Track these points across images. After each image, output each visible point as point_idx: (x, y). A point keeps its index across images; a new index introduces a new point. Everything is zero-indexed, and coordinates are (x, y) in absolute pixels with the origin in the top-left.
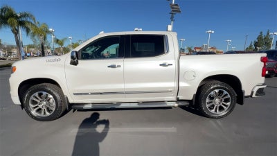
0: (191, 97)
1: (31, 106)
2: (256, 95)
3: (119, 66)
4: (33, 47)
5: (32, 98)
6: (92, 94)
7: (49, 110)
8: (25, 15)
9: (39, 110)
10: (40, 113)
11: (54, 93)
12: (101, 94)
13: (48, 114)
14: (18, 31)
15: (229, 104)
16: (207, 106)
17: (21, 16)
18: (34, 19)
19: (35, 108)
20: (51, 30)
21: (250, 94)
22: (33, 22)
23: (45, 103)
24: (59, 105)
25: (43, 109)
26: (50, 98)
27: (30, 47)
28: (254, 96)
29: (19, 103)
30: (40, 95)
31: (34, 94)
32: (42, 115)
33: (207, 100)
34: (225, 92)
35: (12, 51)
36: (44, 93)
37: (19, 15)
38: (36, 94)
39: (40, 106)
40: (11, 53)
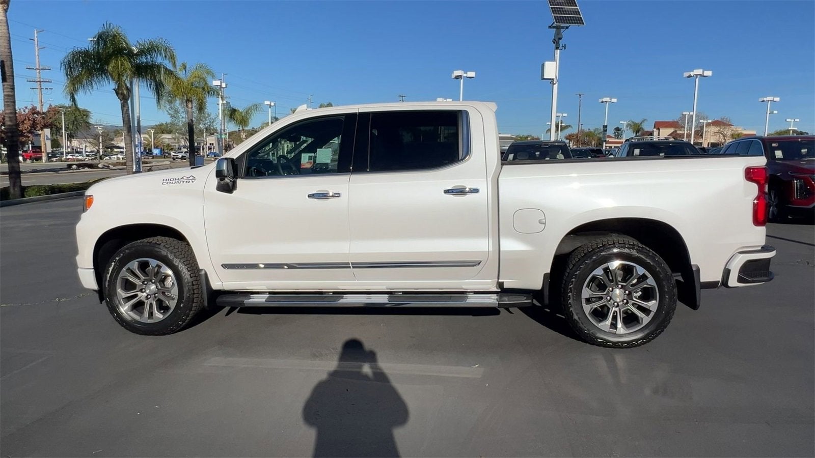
0: (536, 283)
1: (121, 293)
2: (740, 280)
3: (337, 195)
4: (170, 132)
5: (124, 273)
6: (268, 266)
7: (162, 307)
8: (151, 49)
9: (138, 306)
10: (141, 313)
11: (177, 262)
12: (291, 266)
13: (159, 316)
14: (130, 90)
15: (653, 305)
16: (587, 308)
17: (142, 52)
18: (172, 57)
19: (129, 299)
20: (216, 83)
21: (718, 278)
22: (170, 67)
23: (153, 287)
24: (186, 294)
25: (147, 303)
26: (166, 276)
27: (162, 129)
28: (733, 282)
29: (95, 286)
30: (144, 266)
31: (129, 265)
32: (145, 318)
33: (586, 293)
34: (640, 270)
35: (114, 143)
36: (153, 263)
37: (136, 51)
38: (134, 265)
39: (142, 296)
40: (113, 147)
